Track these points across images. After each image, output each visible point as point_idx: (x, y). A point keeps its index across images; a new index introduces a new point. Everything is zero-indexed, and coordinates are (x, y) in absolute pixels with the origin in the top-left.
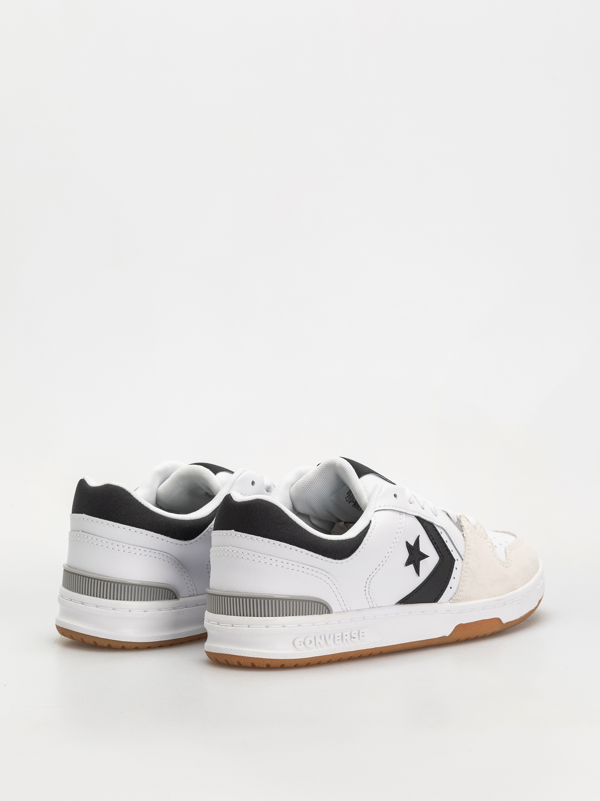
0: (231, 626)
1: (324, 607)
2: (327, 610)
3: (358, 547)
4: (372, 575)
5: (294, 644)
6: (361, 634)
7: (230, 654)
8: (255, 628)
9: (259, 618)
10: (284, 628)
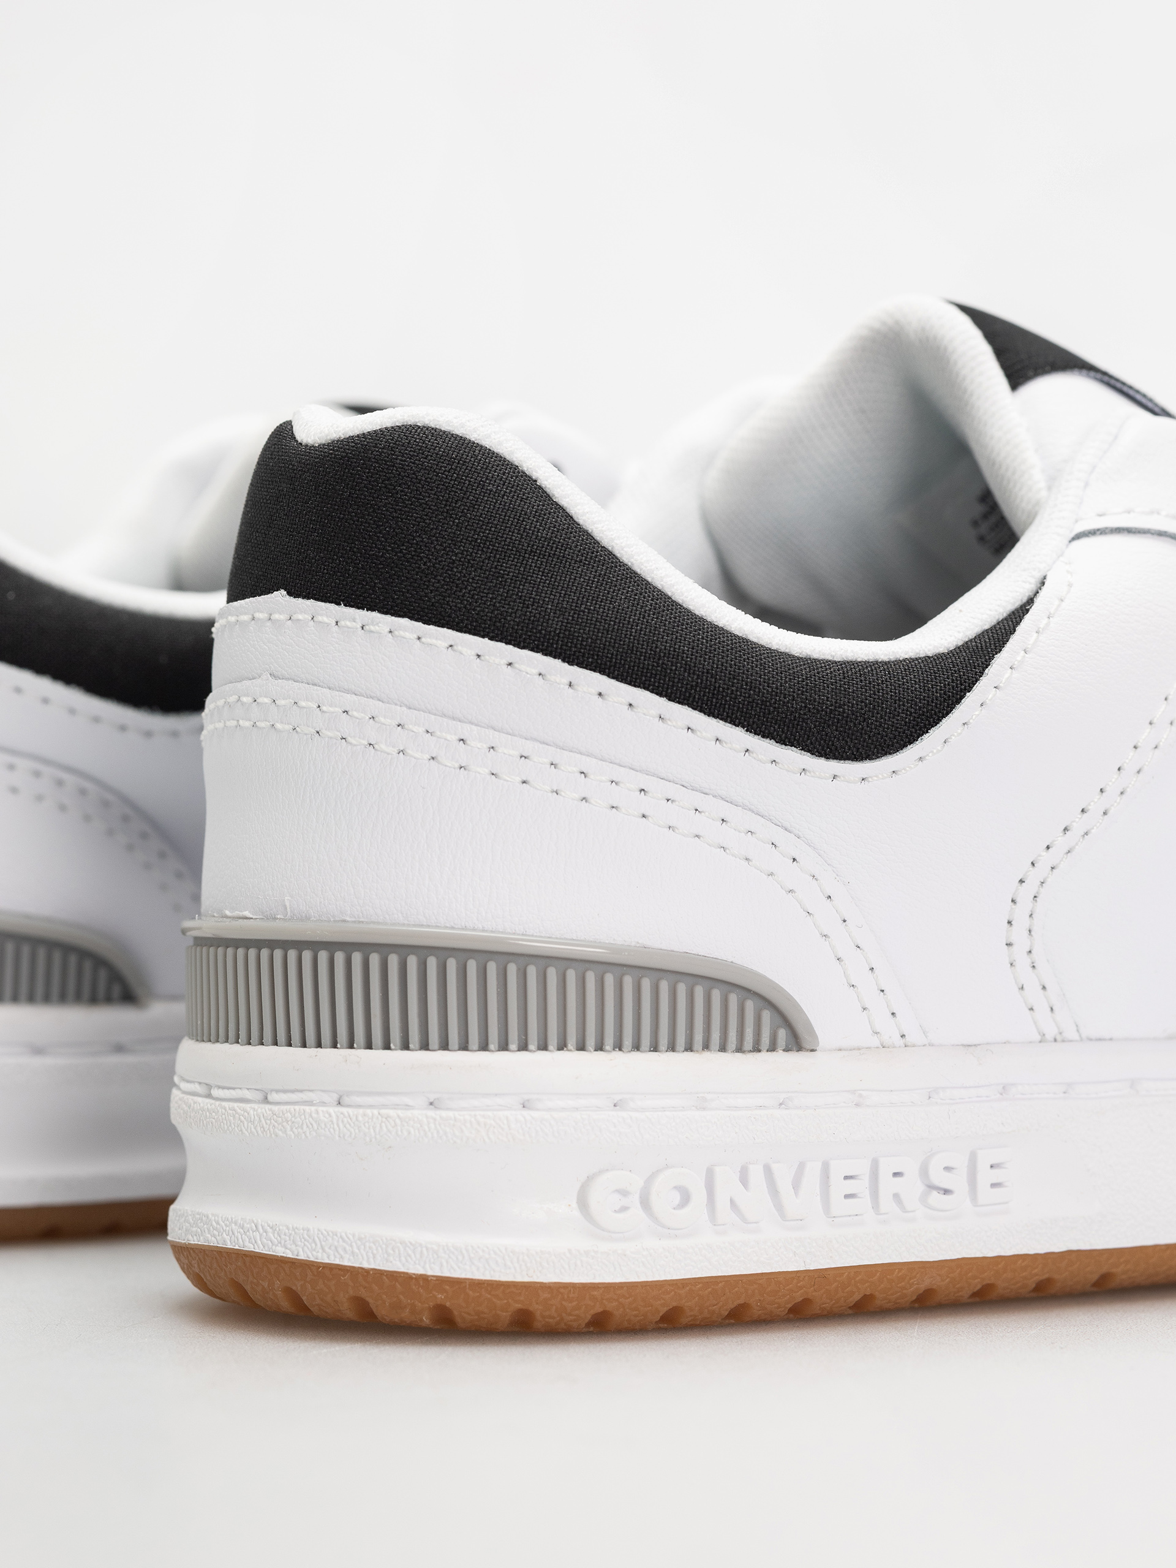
0: (259, 1102)
1: (766, 1015)
2: (782, 1034)
3: (958, 701)
4: (1046, 860)
5: (583, 1204)
6: (985, 1176)
7: (249, 1247)
8: (371, 1107)
9: (396, 1056)
10: (525, 1113)
